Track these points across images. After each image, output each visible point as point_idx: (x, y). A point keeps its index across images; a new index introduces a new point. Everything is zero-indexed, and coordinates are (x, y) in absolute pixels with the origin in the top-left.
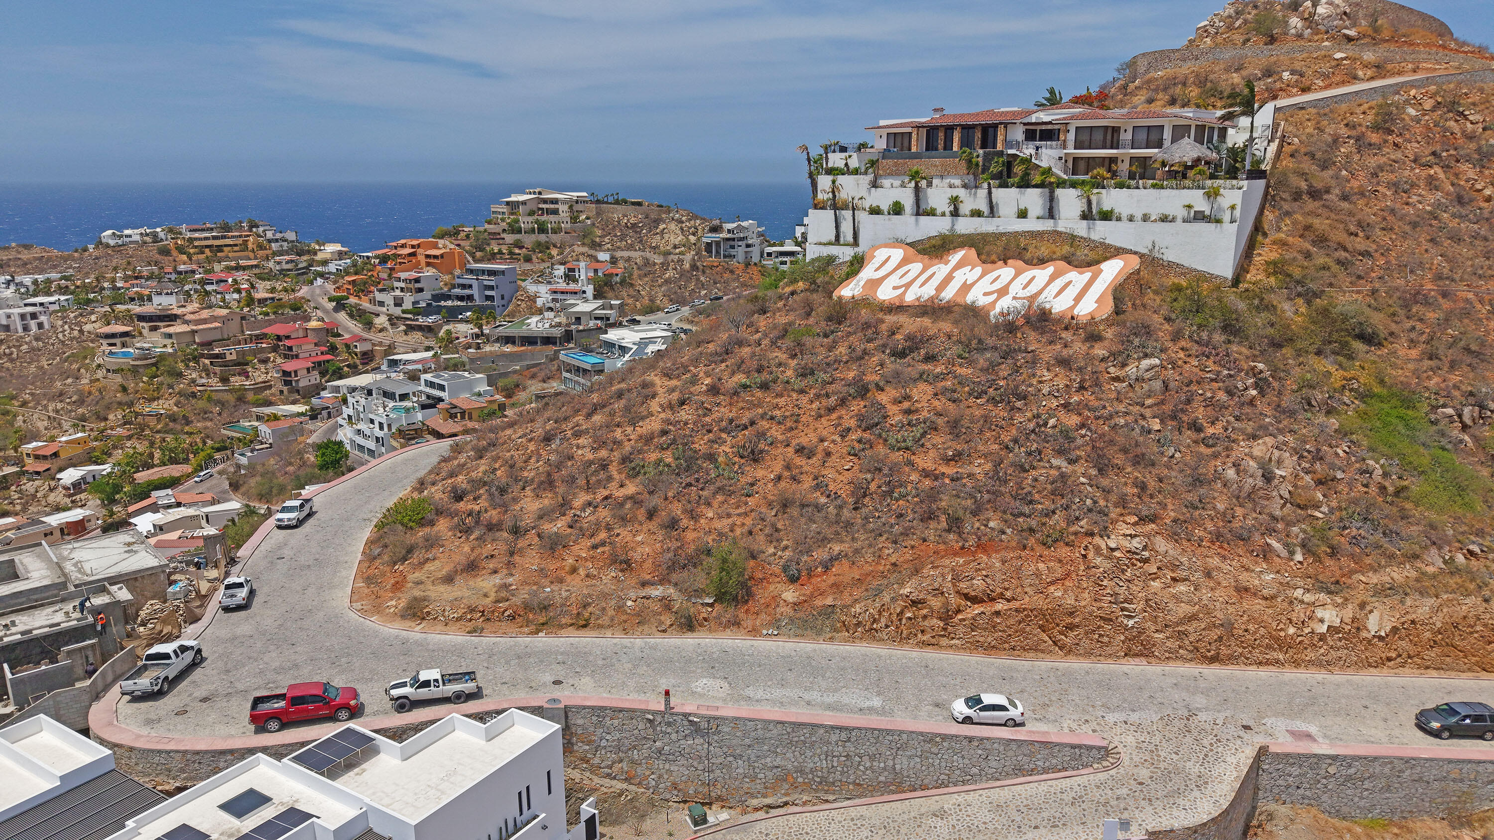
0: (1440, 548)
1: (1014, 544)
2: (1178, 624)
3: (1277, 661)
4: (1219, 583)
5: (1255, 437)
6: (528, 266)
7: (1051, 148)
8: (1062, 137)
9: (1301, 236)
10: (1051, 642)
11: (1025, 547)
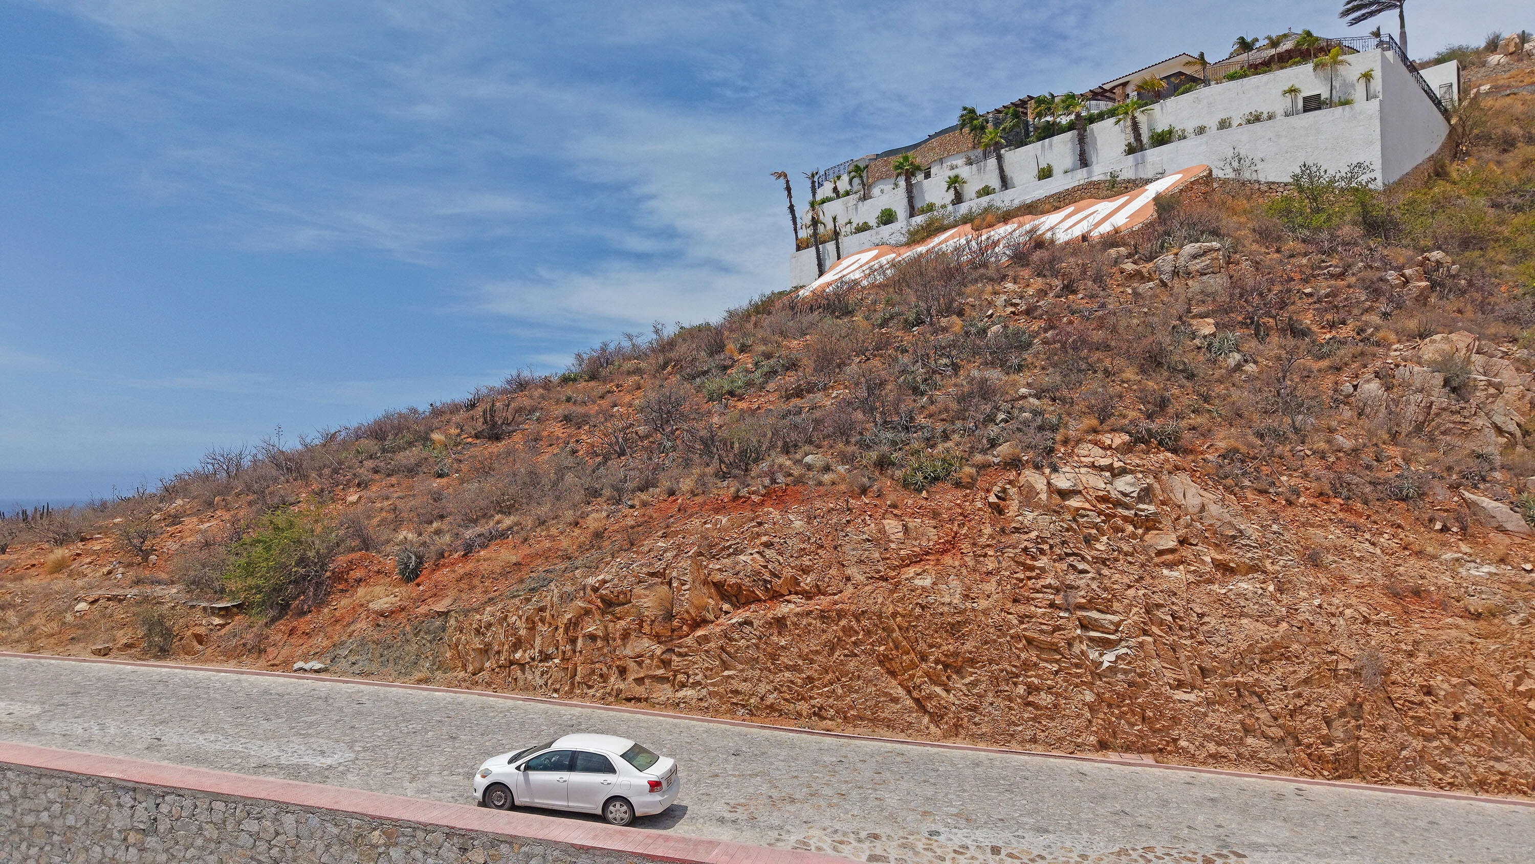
1: (843, 488)
4: (1344, 580)
5: (1421, 335)
10: (909, 702)
11: (864, 491)
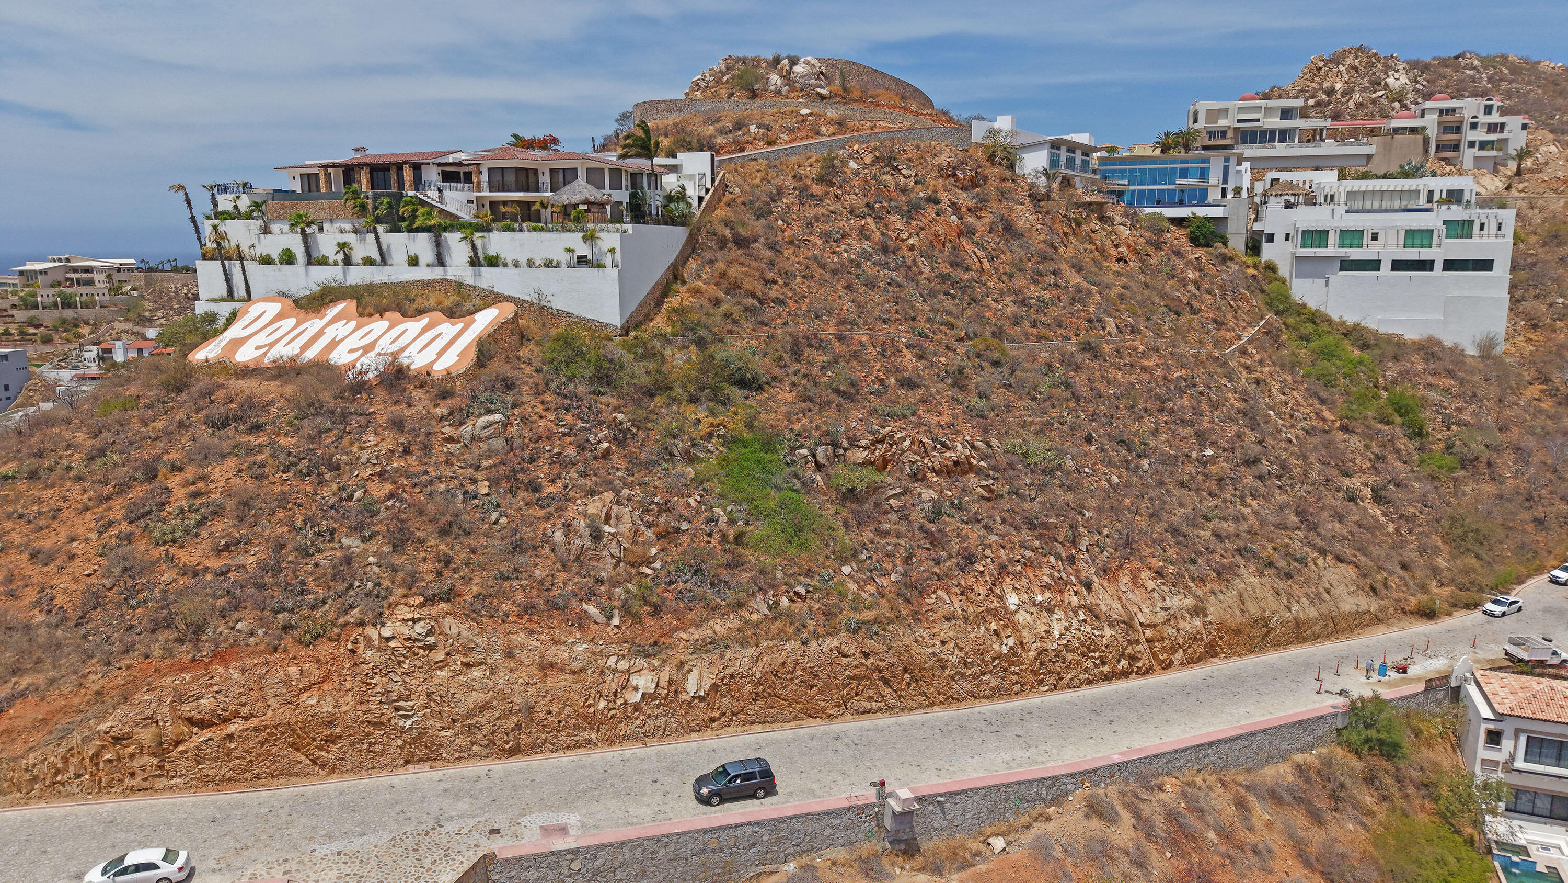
0: (765, 593)
1: (262, 647)
2: (467, 717)
3: (589, 742)
4: (521, 663)
5: (592, 493)
6: (47, 349)
7: (457, 189)
8: (475, 179)
11: (276, 649)
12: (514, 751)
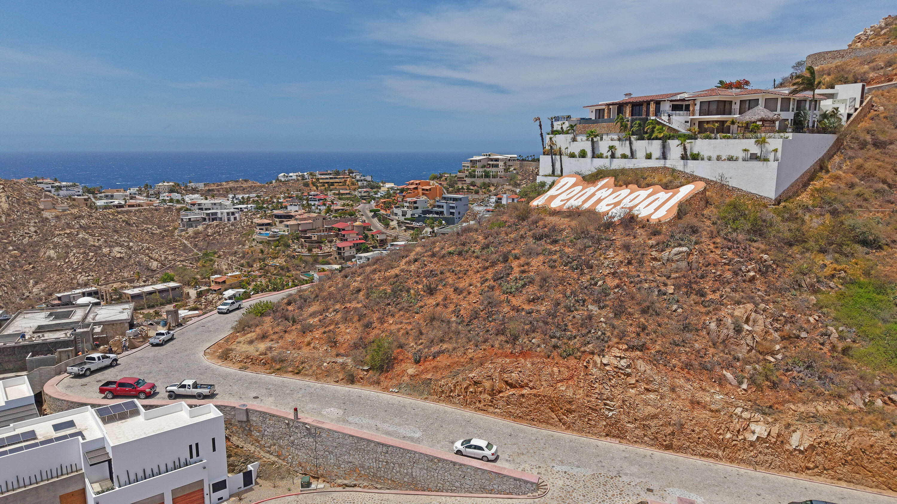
0: (863, 393)
1: (543, 354)
2: (643, 420)
3: (717, 456)
4: (679, 397)
5: (738, 303)
7: (679, 115)
8: (691, 109)
9: (854, 173)
10: (557, 419)
11: (549, 357)
12: (669, 447)
